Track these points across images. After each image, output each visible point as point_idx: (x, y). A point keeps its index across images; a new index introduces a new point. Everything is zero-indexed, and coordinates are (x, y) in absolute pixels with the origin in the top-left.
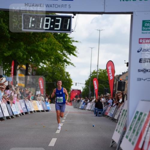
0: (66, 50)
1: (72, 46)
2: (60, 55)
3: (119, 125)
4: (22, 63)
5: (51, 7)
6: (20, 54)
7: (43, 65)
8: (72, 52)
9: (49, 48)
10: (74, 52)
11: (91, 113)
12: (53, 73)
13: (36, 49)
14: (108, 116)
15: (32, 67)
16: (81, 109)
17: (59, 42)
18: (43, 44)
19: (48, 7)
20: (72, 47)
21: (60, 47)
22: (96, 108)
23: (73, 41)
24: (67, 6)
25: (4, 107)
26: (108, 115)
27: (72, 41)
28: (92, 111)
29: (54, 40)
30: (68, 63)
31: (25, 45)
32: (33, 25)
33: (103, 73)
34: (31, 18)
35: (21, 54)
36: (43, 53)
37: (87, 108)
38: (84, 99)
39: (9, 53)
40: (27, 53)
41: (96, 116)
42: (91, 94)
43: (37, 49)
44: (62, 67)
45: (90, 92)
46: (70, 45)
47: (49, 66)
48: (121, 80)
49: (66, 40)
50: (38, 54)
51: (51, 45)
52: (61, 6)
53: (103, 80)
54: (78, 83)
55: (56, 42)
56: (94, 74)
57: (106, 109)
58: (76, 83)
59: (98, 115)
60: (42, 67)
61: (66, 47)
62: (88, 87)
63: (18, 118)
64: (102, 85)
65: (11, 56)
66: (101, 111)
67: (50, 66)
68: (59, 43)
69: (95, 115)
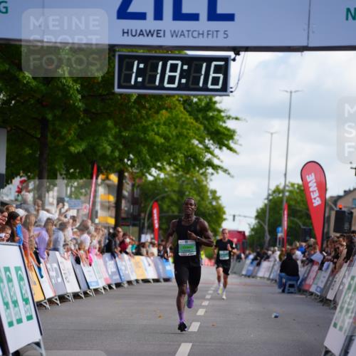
0: (212, 139)
1: (226, 128)
2: (197, 150)
3: (341, 311)
4: (109, 170)
5: (182, 37)
6: (105, 148)
7: (158, 172)
8: (226, 142)
9: (172, 135)
10: (230, 142)
11: (269, 286)
12: (181, 193)
13: (142, 136)
14: (312, 294)
15: (133, 178)
16: (245, 276)
17: (197, 119)
18: (158, 125)
19: (174, 36)
20: (226, 132)
21: (197, 132)
22: (283, 274)
23: (229, 118)
24: (221, 34)
25: (69, 272)
26: (313, 289)
27: (226, 116)
28: (272, 280)
29: (184, 116)
30: (216, 168)
31: (118, 126)
32: (140, 79)
33: (298, 191)
34: (136, 63)
35: (109, 149)
36: (158, 146)
37: (261, 274)
38: (253, 252)
39: (80, 145)
40: (121, 147)
41: (283, 291)
42: (270, 240)
43: (145, 137)
44: (203, 177)
45: (268, 237)
46: (221, 126)
47: (172, 177)
48: (341, 209)
49: (211, 114)
50: (146, 148)
51: (176, 127)
52: (205, 34)
53: (298, 208)
54: (240, 216)
55: (189, 120)
56: (277, 193)
57: (306, 275)
58: (234, 216)
59: (286, 290)
60: (156, 179)
61: (213, 130)
62: (261, 226)
63: (99, 296)
64: (296, 219)
65: (84, 152)
66: (293, 280)
67: (174, 175)
68: (197, 121)
69: (280, 290)
